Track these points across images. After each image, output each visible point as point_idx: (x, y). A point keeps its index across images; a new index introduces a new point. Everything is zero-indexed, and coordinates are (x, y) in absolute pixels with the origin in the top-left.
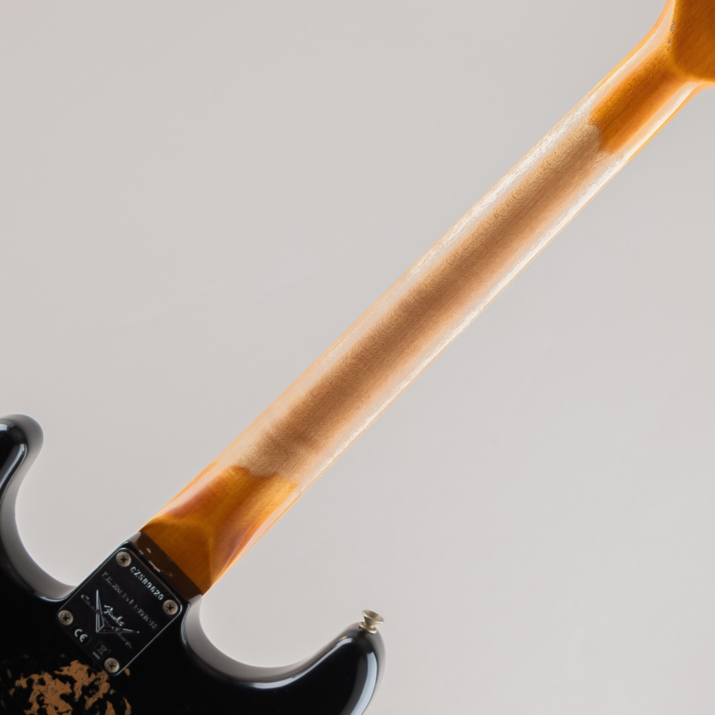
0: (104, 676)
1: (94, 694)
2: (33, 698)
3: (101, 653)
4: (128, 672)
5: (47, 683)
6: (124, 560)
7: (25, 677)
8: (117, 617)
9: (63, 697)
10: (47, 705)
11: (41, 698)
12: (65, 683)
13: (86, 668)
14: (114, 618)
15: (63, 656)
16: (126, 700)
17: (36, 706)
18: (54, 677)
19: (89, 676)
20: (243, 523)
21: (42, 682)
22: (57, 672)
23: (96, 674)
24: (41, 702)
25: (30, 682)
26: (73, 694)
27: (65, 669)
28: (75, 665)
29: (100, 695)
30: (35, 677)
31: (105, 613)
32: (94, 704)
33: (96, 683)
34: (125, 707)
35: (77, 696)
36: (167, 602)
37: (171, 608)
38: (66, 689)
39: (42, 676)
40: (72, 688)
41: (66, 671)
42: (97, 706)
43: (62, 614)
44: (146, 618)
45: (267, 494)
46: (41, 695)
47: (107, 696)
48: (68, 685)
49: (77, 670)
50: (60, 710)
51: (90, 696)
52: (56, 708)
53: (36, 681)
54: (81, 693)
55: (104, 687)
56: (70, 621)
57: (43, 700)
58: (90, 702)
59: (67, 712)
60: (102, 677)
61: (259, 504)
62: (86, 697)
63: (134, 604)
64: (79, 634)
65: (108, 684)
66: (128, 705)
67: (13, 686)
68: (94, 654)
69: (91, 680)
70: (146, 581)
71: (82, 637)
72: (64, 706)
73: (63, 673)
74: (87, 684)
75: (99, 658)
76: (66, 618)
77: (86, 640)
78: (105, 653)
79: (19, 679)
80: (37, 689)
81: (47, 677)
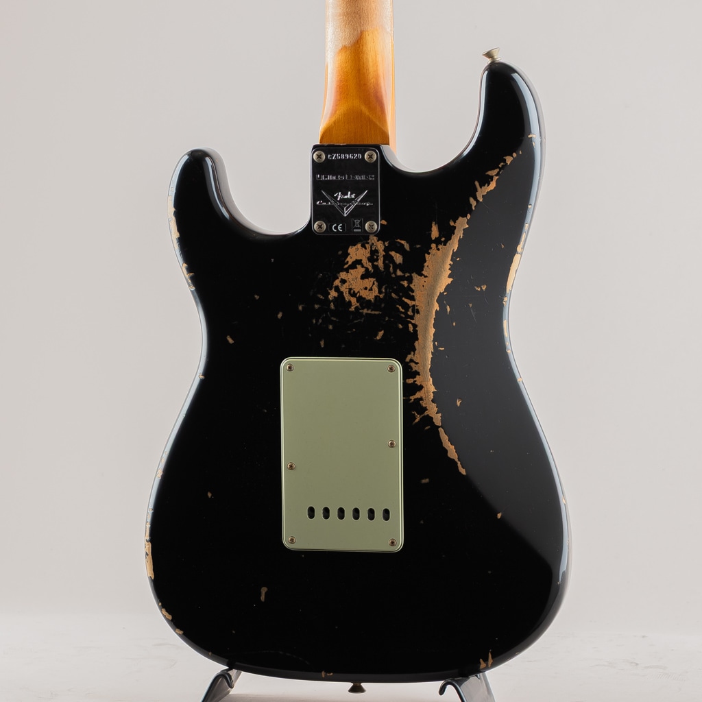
0: (373, 239)
1: (378, 256)
2: (347, 297)
3: (359, 226)
4: (384, 222)
5: (346, 279)
6: (319, 156)
7: (331, 290)
8: (347, 195)
9: (363, 277)
10: (359, 292)
11: (352, 291)
12: (357, 268)
13: (359, 246)
14: (346, 197)
15: (340, 253)
16: (399, 240)
17: (353, 300)
18: (347, 271)
19: (366, 249)
20: (372, 81)
21: (343, 281)
22: (346, 266)
23: (368, 243)
24: (354, 295)
25: (337, 289)
26: (367, 269)
27: (348, 259)
28: (351, 250)
29: (382, 253)
30: (337, 283)
31: (339, 199)
32: (384, 262)
33: (373, 249)
34: (403, 245)
35: (370, 269)
36: (366, 156)
37: (371, 157)
38: (360, 270)
39: (340, 278)
40: (363, 266)
41: (350, 260)
42: (387, 262)
43: (315, 226)
44: (363, 178)
45: (369, 49)
46: (350, 289)
47: (386, 250)
48: (359, 266)
49: (357, 253)
50: (369, 288)
51: (377, 260)
52: (366, 289)
53: (339, 284)
54: (370, 264)
55: (380, 246)
56: (324, 226)
57: (354, 291)
58: (380, 263)
59: (374, 284)
60: (373, 242)
61: (370, 60)
62: (376, 263)
63: (349, 177)
64: (336, 228)
65: (380, 242)
66: (403, 242)
67: (330, 302)
68: (355, 230)
69: (369, 249)
70: (343, 156)
71: (339, 228)
72: (369, 282)
73: (350, 263)
74: (369, 255)
75: (360, 230)
76: (320, 227)
77: (343, 228)
78: (360, 223)
79: (329, 294)
80: (344, 289)
81: (343, 275)
